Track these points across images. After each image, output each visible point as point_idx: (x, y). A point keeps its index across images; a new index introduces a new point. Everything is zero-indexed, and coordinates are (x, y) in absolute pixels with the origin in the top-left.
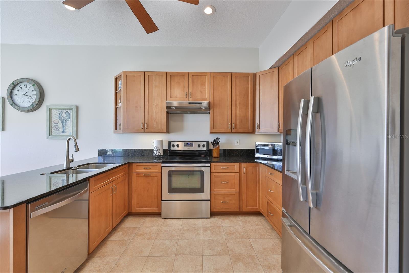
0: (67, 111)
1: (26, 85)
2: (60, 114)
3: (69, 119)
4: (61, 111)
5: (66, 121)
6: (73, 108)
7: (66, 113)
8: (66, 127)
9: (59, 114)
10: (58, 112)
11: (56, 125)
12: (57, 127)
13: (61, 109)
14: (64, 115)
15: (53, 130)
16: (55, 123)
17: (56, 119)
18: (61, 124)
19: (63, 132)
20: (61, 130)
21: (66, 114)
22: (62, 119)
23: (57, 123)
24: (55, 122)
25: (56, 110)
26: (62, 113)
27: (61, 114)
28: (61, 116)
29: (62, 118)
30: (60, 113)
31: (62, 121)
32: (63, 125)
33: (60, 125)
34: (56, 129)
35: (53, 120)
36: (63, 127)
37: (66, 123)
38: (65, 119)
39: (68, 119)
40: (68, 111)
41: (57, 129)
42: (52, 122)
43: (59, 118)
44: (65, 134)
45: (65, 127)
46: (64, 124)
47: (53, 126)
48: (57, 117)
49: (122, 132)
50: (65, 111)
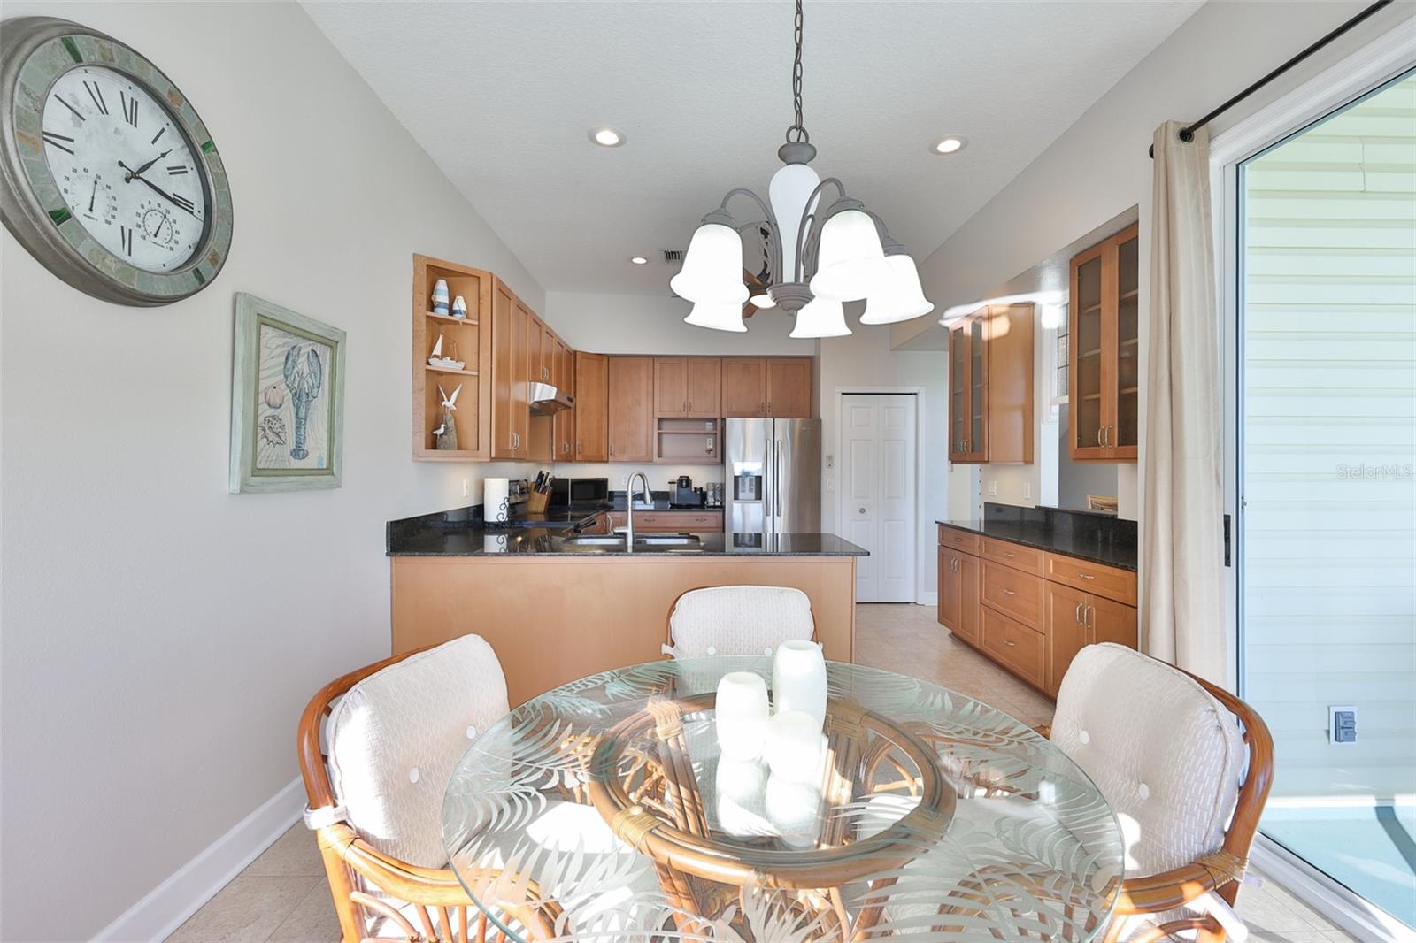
0: (312, 350)
1: (135, 104)
2: (291, 359)
3: (319, 387)
4: (292, 340)
5: (311, 398)
6: (337, 342)
7: (311, 360)
8: (307, 426)
9: (287, 359)
10: (284, 345)
11: (272, 411)
12: (278, 425)
13: (299, 332)
14: (303, 365)
15: (261, 443)
16: (269, 405)
17: (273, 381)
18: (293, 410)
19: (298, 452)
20: (291, 444)
21: (310, 364)
22: (296, 386)
23: (278, 403)
24: (274, 397)
25: (277, 332)
26: (295, 353)
27: (293, 361)
28: (293, 368)
29: (297, 379)
30: (289, 353)
31: (297, 396)
32: (297, 414)
33: (287, 414)
34: (272, 436)
35: (262, 386)
36: (298, 428)
37: (307, 409)
38: (306, 386)
39: (316, 390)
40: (318, 348)
41: (277, 434)
42: (262, 398)
43: (286, 377)
44: (303, 461)
45: (302, 430)
46: (302, 412)
47: (261, 419)
48: (278, 369)
49: (488, 460)
50: (306, 347)
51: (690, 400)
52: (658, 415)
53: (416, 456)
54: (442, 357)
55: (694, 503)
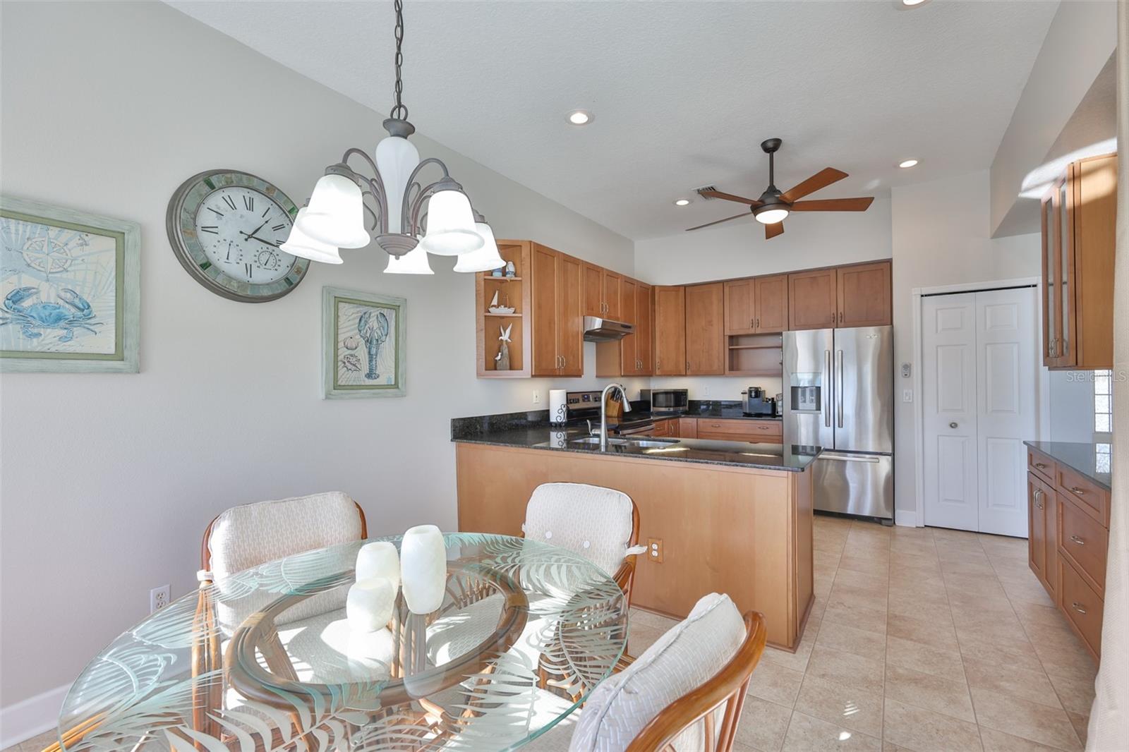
0: (380, 313)
1: (251, 200)
2: (363, 322)
3: (386, 335)
4: (364, 309)
5: (380, 342)
6: (399, 306)
7: (380, 319)
8: (378, 359)
9: (360, 320)
10: (357, 313)
11: (349, 352)
12: (354, 360)
13: (368, 304)
14: (373, 323)
15: (342, 371)
16: (347, 348)
17: (349, 334)
18: (366, 351)
19: (371, 375)
20: (365, 369)
21: (379, 322)
22: (368, 336)
23: (354, 347)
24: (350, 343)
25: (351, 305)
26: (367, 316)
27: (366, 321)
28: (366, 325)
29: (369, 332)
30: (362, 317)
31: (369, 342)
32: (369, 353)
33: (362, 353)
34: (350, 366)
35: (341, 338)
36: (370, 361)
37: (377, 349)
38: (376, 335)
39: (384, 337)
40: (385, 312)
41: (354, 365)
42: (341, 345)
43: (360, 331)
44: (375, 380)
45: (374, 362)
46: (373, 351)
47: (341, 357)
48: (353, 327)
49: (530, 376)
50: (375, 312)
51: (758, 317)
52: (728, 333)
53: (479, 375)
54: (498, 306)
55: (765, 412)
